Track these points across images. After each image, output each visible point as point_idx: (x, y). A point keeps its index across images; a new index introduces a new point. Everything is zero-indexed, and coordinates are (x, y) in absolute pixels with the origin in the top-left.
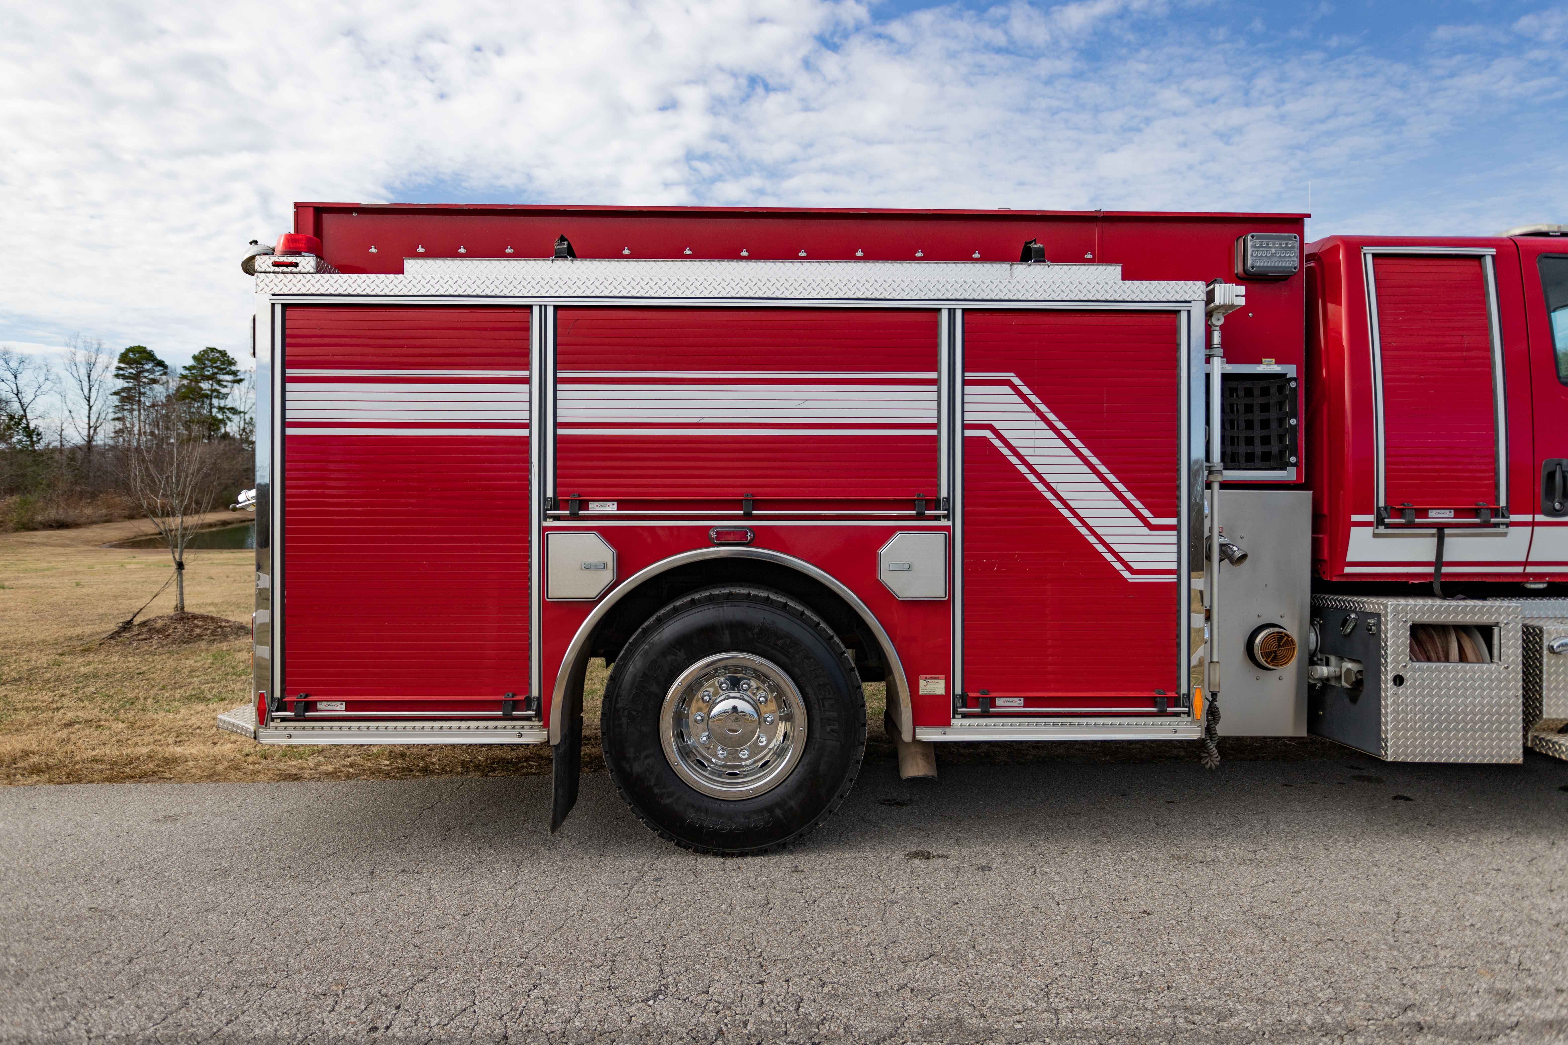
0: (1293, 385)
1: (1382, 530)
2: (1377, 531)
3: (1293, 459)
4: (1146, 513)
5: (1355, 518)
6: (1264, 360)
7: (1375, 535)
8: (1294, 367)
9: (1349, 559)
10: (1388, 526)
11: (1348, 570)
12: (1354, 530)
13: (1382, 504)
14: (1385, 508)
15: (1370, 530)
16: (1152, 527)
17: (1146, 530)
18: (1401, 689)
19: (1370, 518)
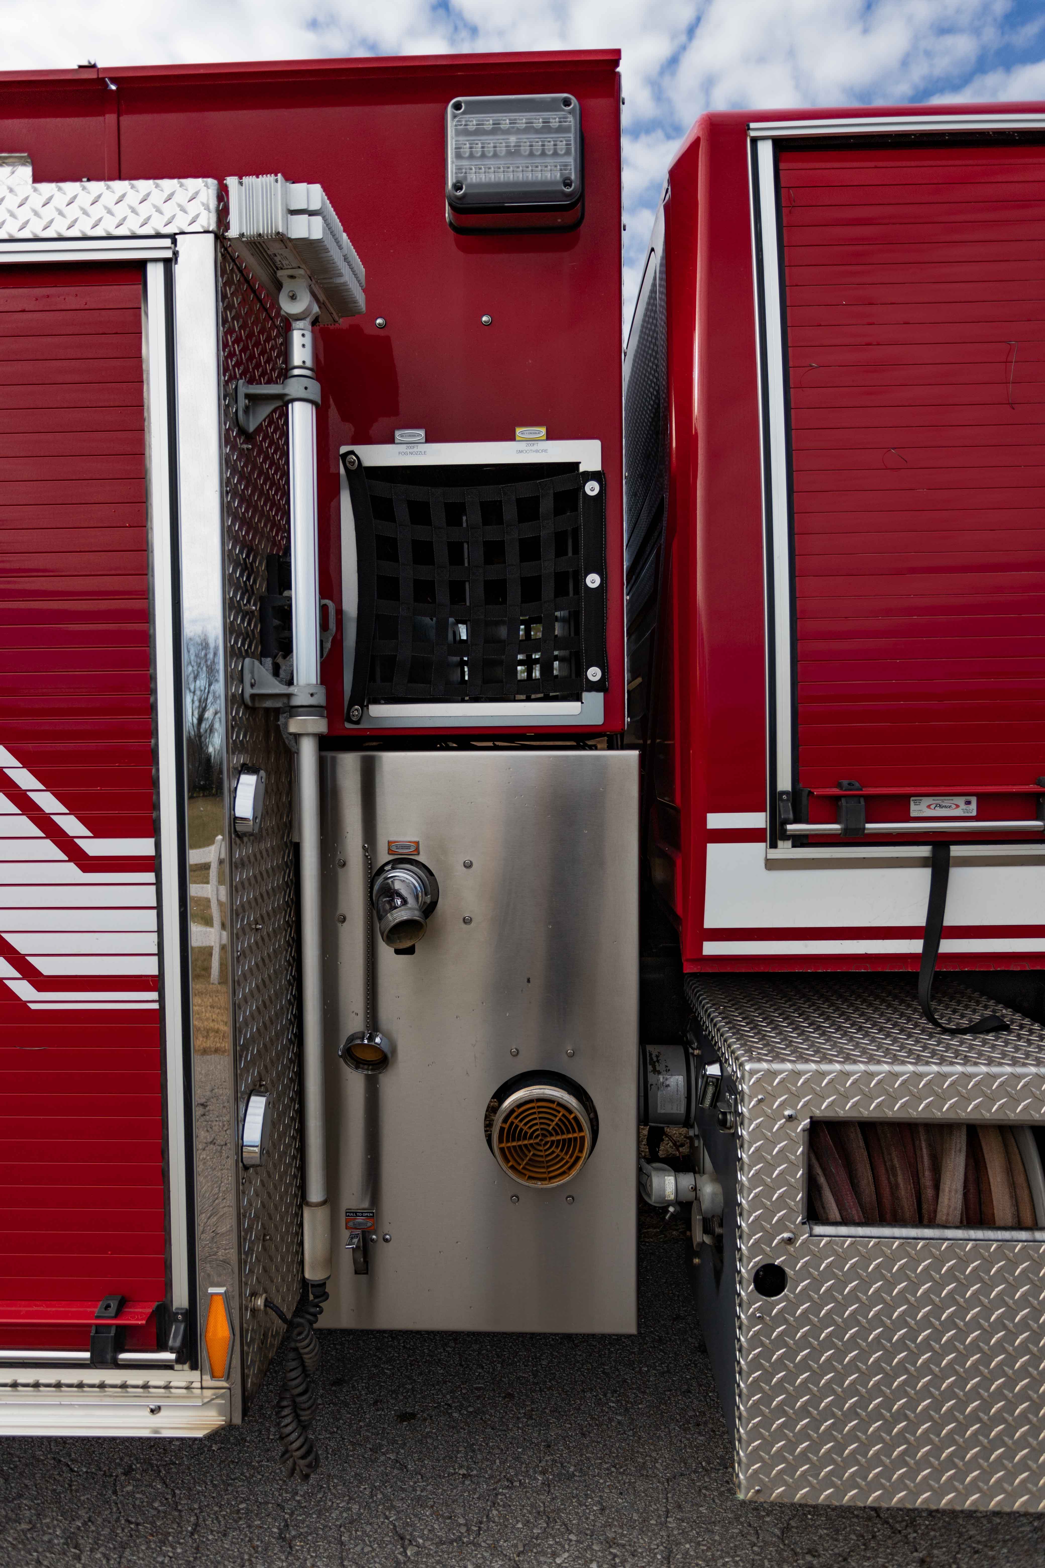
0: (592, 488)
1: (785, 850)
2: (774, 854)
3: (594, 674)
4: (72, 825)
5: (716, 821)
6: (518, 430)
7: (771, 865)
8: (595, 446)
9: (710, 921)
10: (800, 841)
11: (711, 948)
12: (713, 849)
13: (784, 782)
14: (795, 794)
15: (758, 849)
16: (89, 864)
17: (72, 872)
18: (779, 1304)
19: (757, 820)
